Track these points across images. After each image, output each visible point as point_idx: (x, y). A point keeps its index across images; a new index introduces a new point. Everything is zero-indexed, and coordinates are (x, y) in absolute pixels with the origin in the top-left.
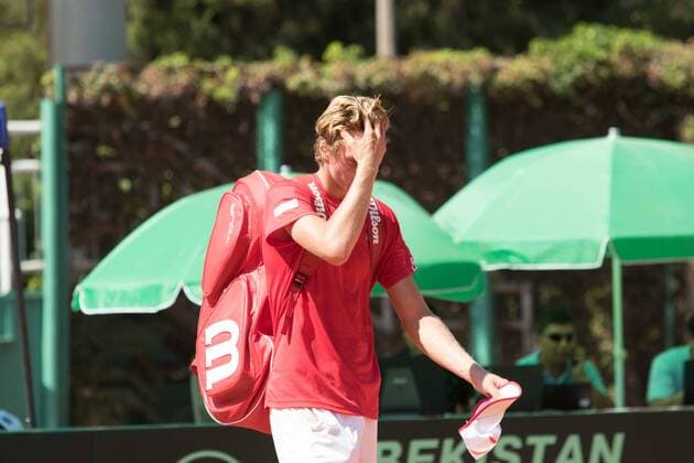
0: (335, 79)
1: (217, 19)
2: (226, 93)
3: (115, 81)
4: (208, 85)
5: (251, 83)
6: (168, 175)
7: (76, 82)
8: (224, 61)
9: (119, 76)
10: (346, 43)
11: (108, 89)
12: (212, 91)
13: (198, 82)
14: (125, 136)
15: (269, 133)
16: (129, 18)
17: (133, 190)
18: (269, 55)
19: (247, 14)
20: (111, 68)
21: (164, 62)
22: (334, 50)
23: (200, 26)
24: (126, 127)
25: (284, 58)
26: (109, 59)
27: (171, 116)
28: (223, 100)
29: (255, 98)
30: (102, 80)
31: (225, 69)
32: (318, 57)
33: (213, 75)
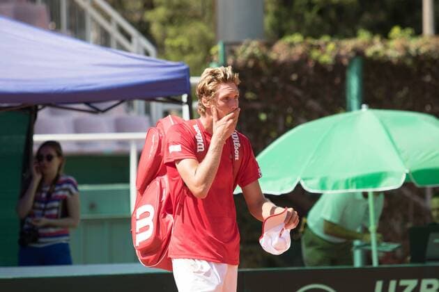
0: (396, 49)
1: (321, 12)
2: (327, 59)
3: (257, 52)
4: (315, 54)
5: (343, 52)
6: (290, 110)
7: (233, 52)
8: (325, 39)
9: (259, 48)
10: (403, 27)
11: (252, 56)
12: (318, 57)
13: (309, 52)
14: (262, 85)
15: (354, 84)
16: (266, 12)
17: (268, 120)
18: (354, 35)
19: (340, 9)
20: (255, 43)
21: (288, 39)
22: (396, 31)
23: (310, 16)
24: (264, 80)
25: (364, 36)
26: (253, 38)
27: (292, 73)
28: (325, 63)
29: (345, 61)
30: (249, 51)
31: (326, 44)
32: (385, 36)
33: (319, 47)
